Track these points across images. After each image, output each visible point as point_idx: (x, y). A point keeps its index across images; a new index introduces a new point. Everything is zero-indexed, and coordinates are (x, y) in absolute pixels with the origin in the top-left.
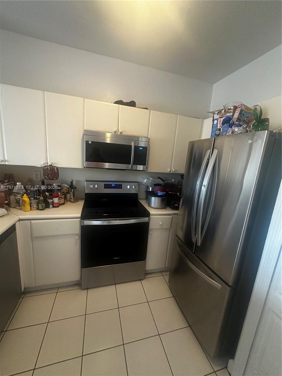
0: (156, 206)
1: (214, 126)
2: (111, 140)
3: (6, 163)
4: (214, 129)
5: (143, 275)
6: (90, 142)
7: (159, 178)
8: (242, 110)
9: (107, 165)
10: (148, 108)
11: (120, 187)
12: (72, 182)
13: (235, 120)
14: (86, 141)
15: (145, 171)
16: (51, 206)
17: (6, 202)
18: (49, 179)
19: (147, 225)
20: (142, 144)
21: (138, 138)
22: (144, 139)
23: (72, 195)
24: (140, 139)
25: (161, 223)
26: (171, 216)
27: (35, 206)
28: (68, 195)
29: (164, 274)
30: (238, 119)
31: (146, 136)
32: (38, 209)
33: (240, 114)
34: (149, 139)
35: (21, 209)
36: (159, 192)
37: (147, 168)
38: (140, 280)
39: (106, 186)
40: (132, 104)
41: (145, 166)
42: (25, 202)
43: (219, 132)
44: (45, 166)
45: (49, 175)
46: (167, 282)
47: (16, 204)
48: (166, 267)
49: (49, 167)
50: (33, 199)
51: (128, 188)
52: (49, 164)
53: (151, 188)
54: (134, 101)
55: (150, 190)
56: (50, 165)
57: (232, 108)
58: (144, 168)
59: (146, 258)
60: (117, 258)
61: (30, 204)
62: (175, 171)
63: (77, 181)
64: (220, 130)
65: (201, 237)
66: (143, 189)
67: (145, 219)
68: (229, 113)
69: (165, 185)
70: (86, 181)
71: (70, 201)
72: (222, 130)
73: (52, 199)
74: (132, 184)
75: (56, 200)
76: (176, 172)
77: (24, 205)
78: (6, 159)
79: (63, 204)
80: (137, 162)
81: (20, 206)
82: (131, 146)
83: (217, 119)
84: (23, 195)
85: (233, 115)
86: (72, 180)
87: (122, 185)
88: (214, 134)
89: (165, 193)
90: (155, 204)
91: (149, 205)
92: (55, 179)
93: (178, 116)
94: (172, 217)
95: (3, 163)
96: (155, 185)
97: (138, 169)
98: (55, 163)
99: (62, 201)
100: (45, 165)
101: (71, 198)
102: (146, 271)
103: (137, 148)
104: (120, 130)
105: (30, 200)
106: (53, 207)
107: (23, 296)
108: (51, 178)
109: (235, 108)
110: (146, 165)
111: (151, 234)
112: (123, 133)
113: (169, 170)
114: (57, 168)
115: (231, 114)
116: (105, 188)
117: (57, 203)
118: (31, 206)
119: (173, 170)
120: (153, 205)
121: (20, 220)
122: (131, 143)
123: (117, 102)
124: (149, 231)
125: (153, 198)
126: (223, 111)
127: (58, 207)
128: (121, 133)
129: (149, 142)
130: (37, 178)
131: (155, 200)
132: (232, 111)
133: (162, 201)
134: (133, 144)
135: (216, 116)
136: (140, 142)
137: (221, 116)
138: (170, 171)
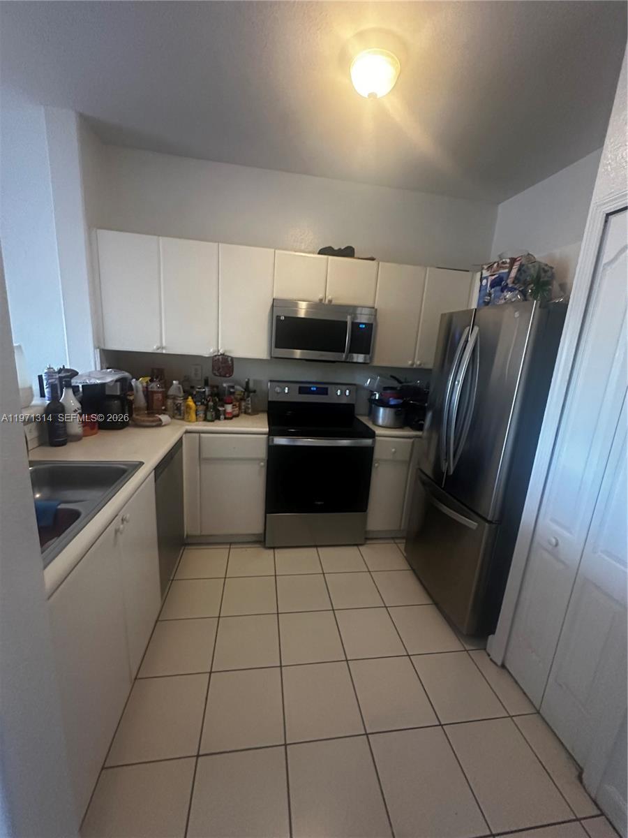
0: (387, 422)
1: (482, 289)
2: (307, 312)
3: (164, 352)
4: (482, 293)
5: (362, 538)
6: (282, 318)
7: (392, 377)
8: (521, 266)
9: (298, 353)
10: (374, 257)
11: (324, 391)
12: (247, 383)
13: (509, 281)
14: (277, 316)
15: (368, 363)
16: (222, 417)
17: (163, 408)
18: (220, 376)
19: (370, 451)
20: (363, 319)
21: (355, 308)
22: (366, 311)
23: (250, 402)
24: (359, 311)
25: (393, 450)
26: (411, 440)
27: (201, 415)
28: (243, 404)
29: (397, 541)
30: (516, 280)
31: (370, 304)
32: (205, 419)
33: (519, 270)
34: (376, 310)
35: (183, 419)
36: (391, 399)
37: (371, 359)
38: (357, 545)
39: (303, 390)
40: (348, 252)
41: (368, 356)
42: (191, 408)
43: (489, 298)
44: (216, 356)
45: (219, 369)
46: (403, 551)
47: (176, 412)
48: (402, 528)
49: (220, 357)
50: (199, 403)
51: (339, 394)
52: (221, 351)
53: (377, 395)
54: (351, 247)
55: (377, 398)
56: (221, 354)
57: (508, 261)
58: (365, 360)
59: (367, 508)
60: (319, 503)
61: (196, 411)
62: (420, 365)
63: (256, 382)
64: (490, 295)
65: (454, 463)
66: (364, 396)
67: (368, 442)
68: (504, 268)
69: (402, 389)
70: (271, 381)
71: (246, 413)
72: (493, 295)
73: (223, 406)
74: (344, 387)
75: (229, 408)
76: (422, 365)
77: (189, 413)
78: (164, 344)
79: (237, 416)
80: (355, 349)
81: (180, 415)
82: (346, 322)
83: (487, 278)
84: (187, 398)
85: (510, 272)
86: (249, 380)
87: (327, 389)
88: (481, 301)
89: (401, 401)
90: (383, 420)
91: (375, 422)
92: (227, 375)
93: (428, 269)
94: (413, 443)
95: (159, 351)
96: (385, 389)
97: (355, 360)
98: (230, 352)
99: (236, 411)
100: (215, 354)
101: (248, 408)
102: (366, 532)
103: (355, 325)
104: (329, 297)
105: (196, 405)
106: (225, 419)
107: (183, 548)
108: (223, 373)
109: (513, 261)
110: (370, 355)
111: (377, 467)
112: (334, 302)
113: (410, 362)
114: (232, 359)
115: (507, 270)
116: (300, 393)
117: (230, 413)
118: (196, 415)
119: (418, 363)
120: (380, 421)
121: (187, 432)
122: (347, 318)
123: (323, 252)
124: (374, 463)
125: (381, 410)
126: (495, 265)
127: (231, 419)
128: (330, 301)
129: (375, 316)
130: (196, 374)
131: (384, 413)
132: (508, 265)
133: (397, 415)
134: (349, 319)
135: (486, 273)
136: (359, 316)
137: (492, 274)
138: (412, 365)
